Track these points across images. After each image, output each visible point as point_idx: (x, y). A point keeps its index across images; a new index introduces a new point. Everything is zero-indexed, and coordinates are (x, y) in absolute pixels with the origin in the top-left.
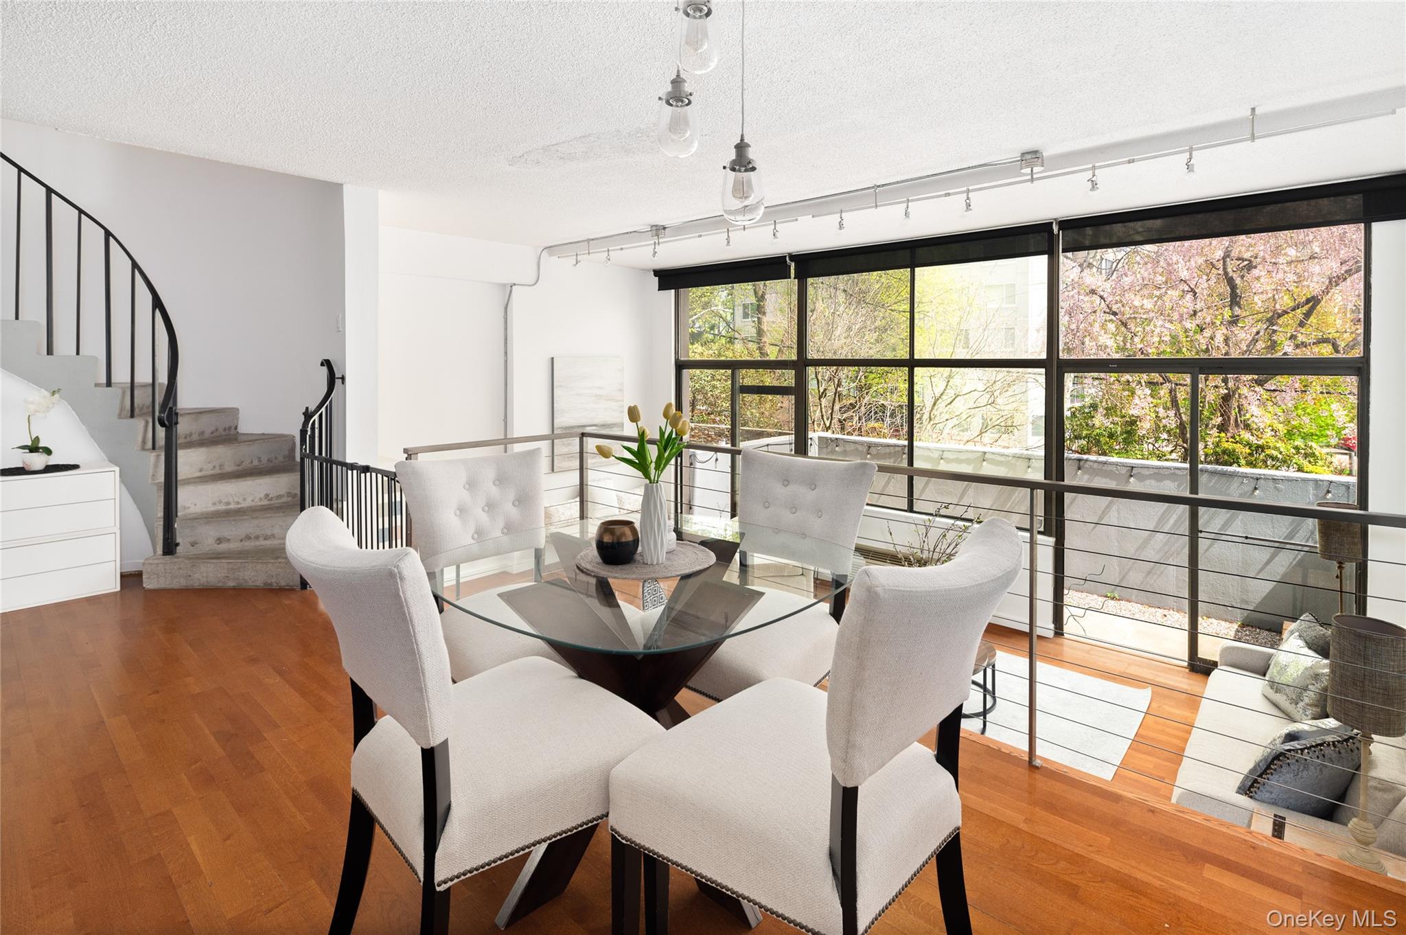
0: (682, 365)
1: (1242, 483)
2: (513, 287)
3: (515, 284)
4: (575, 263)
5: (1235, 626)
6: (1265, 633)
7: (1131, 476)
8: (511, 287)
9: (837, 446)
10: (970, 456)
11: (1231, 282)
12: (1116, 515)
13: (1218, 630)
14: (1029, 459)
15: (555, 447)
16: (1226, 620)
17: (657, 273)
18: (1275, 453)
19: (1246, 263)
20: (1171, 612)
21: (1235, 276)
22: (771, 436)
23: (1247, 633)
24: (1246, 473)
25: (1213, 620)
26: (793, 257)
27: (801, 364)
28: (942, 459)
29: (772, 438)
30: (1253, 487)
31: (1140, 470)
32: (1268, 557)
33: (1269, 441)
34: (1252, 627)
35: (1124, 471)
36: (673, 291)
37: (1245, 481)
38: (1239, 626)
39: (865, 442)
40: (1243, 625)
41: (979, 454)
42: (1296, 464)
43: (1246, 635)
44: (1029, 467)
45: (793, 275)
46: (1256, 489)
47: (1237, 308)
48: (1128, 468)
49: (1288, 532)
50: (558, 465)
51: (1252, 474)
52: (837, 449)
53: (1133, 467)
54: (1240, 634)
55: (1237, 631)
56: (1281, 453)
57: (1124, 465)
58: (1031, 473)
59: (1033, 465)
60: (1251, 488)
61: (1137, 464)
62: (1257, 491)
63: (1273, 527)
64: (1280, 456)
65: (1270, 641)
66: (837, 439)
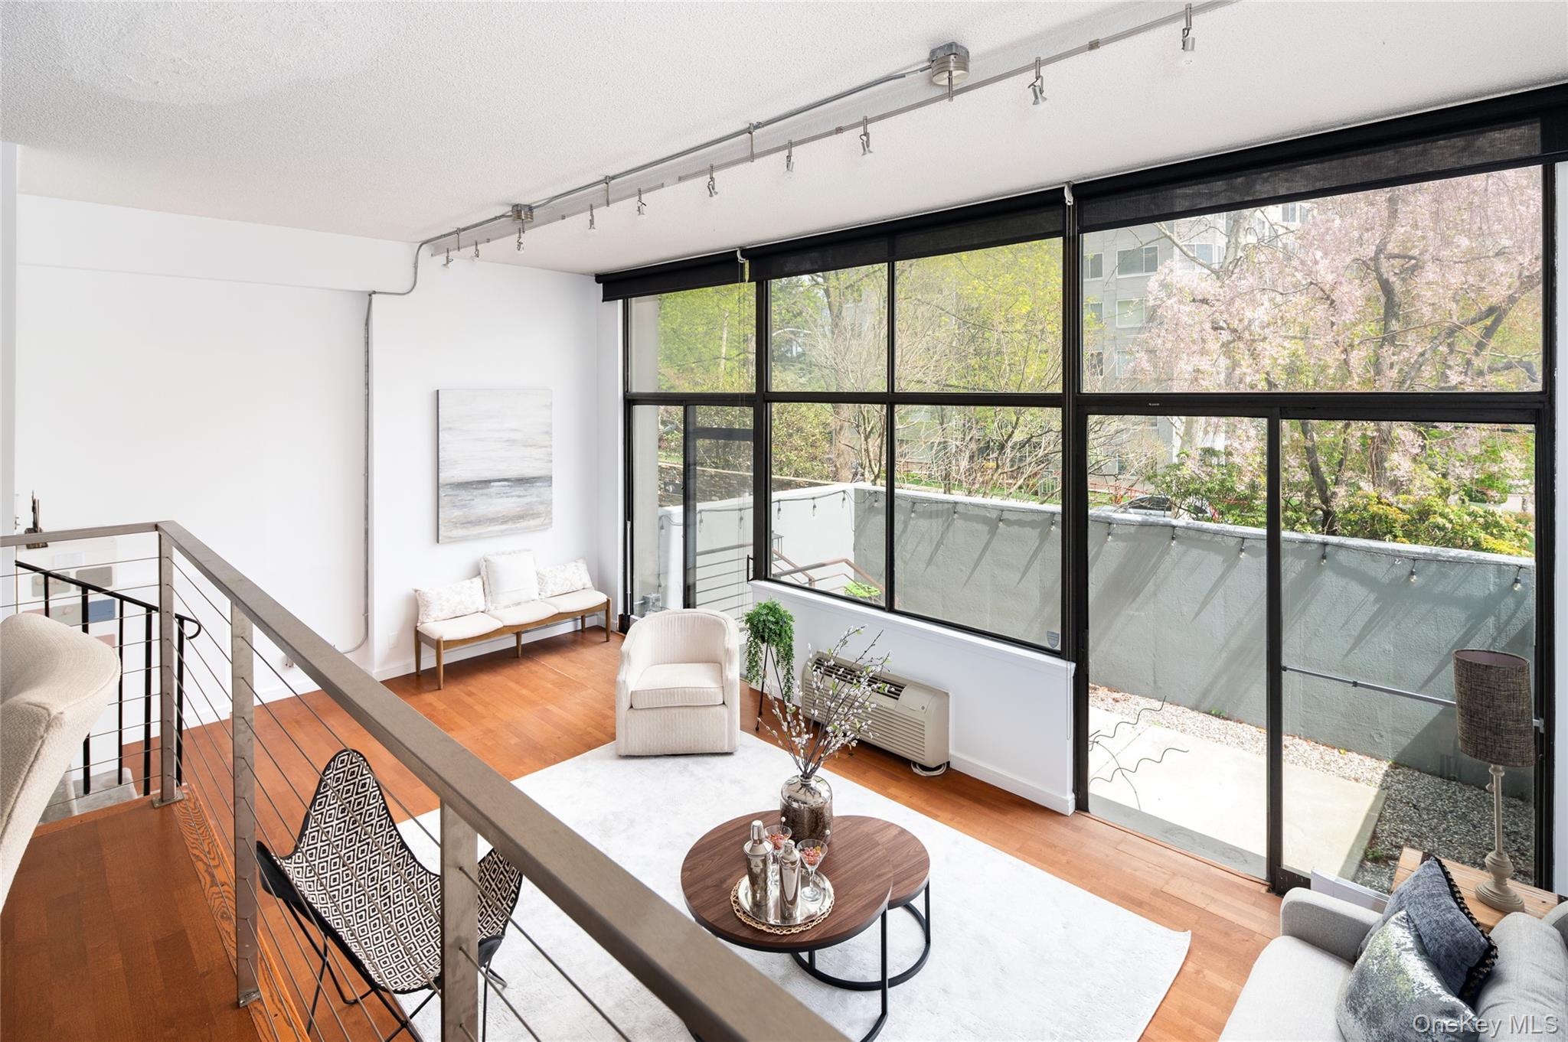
0: (634, 400)
1: (1394, 564)
2: (373, 296)
3: (374, 292)
4: (445, 262)
5: (1385, 766)
6: (1428, 778)
7: (1242, 550)
8: (370, 295)
9: (876, 501)
10: (1035, 517)
11: (1386, 287)
12: (1223, 603)
13: (1359, 772)
14: (1110, 524)
15: (440, 510)
16: (1372, 756)
17: (600, 278)
18: (1441, 521)
19: (1413, 262)
20: (1297, 740)
21: (1392, 279)
22: (801, 487)
23: (1401, 778)
24: (1399, 551)
25: (1354, 756)
26: (745, 252)
27: (761, 399)
28: (1000, 520)
29: (801, 489)
30: (1409, 569)
31: (1254, 543)
32: (1431, 671)
33: (1435, 504)
34: (1409, 767)
35: (1232, 542)
36: (620, 302)
37: (1398, 562)
38: (1390, 766)
39: (909, 496)
40: (1396, 765)
41: (1046, 516)
42: (1472, 537)
43: (1399, 782)
44: (1109, 534)
45: (747, 277)
46: (1412, 573)
47: (1394, 322)
48: (1237, 540)
49: (1458, 636)
50: (446, 534)
51: (1408, 552)
52: (876, 504)
53: (1244, 538)
54: (1389, 779)
55: (1387, 775)
56: (1451, 521)
57: (1231, 535)
58: (1112, 541)
59: (1115, 532)
60: (1406, 573)
61: (1250, 534)
62: (1415, 577)
63: (1438, 629)
64: (1449, 526)
65: (1431, 793)
66: (876, 492)
